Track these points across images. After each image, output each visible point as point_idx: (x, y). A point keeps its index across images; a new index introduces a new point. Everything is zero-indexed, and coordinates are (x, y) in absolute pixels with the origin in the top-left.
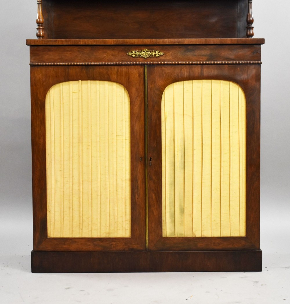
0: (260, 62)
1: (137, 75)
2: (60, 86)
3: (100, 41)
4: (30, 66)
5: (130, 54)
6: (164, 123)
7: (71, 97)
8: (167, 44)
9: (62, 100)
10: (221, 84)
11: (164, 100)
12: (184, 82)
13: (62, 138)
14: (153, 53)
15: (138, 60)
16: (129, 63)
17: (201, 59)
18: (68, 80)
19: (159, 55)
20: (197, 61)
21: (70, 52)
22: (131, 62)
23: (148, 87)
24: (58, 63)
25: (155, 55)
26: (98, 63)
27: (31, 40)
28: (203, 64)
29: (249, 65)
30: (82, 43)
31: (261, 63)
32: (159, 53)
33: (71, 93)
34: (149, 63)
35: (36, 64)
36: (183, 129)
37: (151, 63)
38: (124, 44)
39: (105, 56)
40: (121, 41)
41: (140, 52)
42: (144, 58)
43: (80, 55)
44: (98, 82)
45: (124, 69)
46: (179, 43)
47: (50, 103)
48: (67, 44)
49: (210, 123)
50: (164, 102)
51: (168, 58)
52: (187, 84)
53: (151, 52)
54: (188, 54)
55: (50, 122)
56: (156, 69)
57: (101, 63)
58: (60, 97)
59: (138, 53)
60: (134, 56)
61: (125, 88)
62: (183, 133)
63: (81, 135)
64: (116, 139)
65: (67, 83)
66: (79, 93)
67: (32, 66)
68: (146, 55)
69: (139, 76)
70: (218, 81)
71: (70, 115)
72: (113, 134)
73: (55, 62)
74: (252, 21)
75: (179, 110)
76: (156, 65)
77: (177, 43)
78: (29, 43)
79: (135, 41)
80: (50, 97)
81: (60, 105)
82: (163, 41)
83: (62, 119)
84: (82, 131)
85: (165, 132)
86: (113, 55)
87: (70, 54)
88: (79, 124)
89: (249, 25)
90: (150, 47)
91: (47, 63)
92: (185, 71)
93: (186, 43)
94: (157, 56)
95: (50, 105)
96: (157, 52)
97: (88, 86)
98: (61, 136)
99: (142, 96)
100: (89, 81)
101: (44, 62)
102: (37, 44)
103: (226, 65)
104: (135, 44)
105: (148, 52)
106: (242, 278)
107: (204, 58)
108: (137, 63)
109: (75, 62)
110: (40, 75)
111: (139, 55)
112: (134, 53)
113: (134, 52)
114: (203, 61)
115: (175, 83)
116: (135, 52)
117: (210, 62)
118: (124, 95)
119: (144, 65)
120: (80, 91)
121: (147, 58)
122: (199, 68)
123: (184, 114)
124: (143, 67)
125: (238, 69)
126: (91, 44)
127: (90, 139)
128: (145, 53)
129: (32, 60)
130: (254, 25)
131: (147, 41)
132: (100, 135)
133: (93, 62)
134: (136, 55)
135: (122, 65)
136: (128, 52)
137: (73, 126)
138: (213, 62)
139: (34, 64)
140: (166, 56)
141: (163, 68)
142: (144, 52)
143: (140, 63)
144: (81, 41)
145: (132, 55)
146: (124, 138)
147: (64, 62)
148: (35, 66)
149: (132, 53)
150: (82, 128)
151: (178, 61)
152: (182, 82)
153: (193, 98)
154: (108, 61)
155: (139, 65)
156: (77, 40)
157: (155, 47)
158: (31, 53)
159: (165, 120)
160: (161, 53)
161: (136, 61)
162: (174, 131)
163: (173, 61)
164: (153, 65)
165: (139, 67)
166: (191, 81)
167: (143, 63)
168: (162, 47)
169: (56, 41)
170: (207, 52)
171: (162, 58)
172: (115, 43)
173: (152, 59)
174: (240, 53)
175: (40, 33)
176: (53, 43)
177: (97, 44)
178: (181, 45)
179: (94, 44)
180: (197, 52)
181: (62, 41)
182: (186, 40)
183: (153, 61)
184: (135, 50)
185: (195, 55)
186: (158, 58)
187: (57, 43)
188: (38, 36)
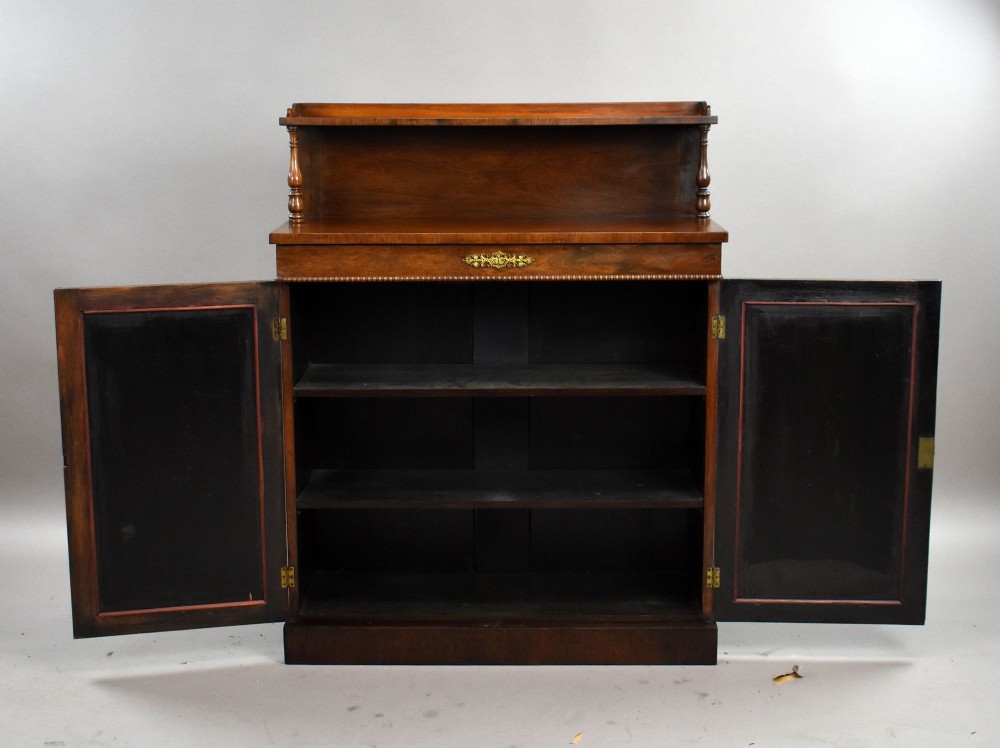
0: (718, 277)
3: (411, 236)
5: (469, 260)
8: (540, 242)
14: (513, 259)
15: (484, 271)
16: (466, 278)
17: (606, 271)
19: (524, 262)
20: (598, 274)
21: (353, 257)
22: (471, 275)
24: (331, 278)
25: (518, 262)
26: (407, 278)
27: (278, 235)
30: (376, 241)
32: (524, 258)
34: (505, 278)
35: (289, 279)
37: (510, 278)
38: (457, 242)
39: (420, 265)
40: (450, 235)
41: (489, 258)
42: (496, 268)
43: (373, 263)
46: (563, 242)
48: (347, 243)
51: (541, 269)
53: (508, 257)
54: (579, 260)
57: (412, 278)
59: (484, 259)
60: (476, 264)
68: (500, 263)
73: (325, 276)
74: (707, 182)
77: (559, 242)
78: (273, 239)
79: (477, 236)
82: (532, 238)
86: (435, 262)
87: (354, 260)
89: (700, 190)
90: (508, 247)
91: (309, 277)
93: (576, 241)
94: (521, 264)
96: (521, 257)
101: (305, 277)
102: (290, 242)
104: (478, 243)
105: (503, 256)
106: (677, 683)
107: (612, 269)
108: (483, 278)
109: (363, 276)
111: (487, 263)
112: (476, 259)
113: (476, 257)
114: (610, 274)
116: (479, 258)
117: (622, 277)
121: (502, 268)
126: (393, 243)
128: (497, 259)
129: (282, 273)
130: (710, 189)
131: (502, 235)
133: (398, 276)
134: (479, 263)
136: (464, 257)
138: (628, 277)
139: (285, 279)
140: (537, 266)
142: (495, 256)
143: (488, 278)
145: (473, 262)
149: (473, 258)
154: (427, 274)
156: (366, 235)
157: (516, 248)
158: (278, 259)
160: (529, 260)
161: (479, 275)
163: (552, 274)
167: (494, 278)
168: (531, 248)
169: (326, 236)
170: (616, 256)
171: (530, 268)
172: (439, 241)
173: (511, 271)
174: (681, 259)
175: (296, 205)
176: (321, 241)
177: (406, 242)
178: (566, 245)
179: (400, 242)
180: (599, 257)
181: (338, 237)
182: (577, 236)
183: (512, 275)
184: (479, 252)
185: (595, 264)
186: (523, 269)
187: (328, 241)
188: (292, 210)
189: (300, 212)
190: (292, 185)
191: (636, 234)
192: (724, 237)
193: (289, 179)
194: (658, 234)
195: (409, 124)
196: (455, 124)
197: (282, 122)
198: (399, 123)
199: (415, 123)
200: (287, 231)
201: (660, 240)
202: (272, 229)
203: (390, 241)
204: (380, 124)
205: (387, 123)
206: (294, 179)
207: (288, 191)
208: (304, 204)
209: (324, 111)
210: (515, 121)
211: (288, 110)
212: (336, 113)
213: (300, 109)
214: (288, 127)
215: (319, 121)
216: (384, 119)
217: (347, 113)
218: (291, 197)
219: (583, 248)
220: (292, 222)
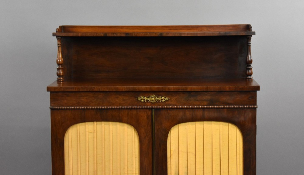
0: (255, 106)
1: (146, 117)
2: (77, 126)
3: (112, 88)
4: (50, 109)
5: (139, 99)
6: (170, 159)
7: (87, 136)
8: (172, 91)
9: (79, 139)
10: (221, 125)
11: (170, 139)
12: (188, 123)
13: (79, 172)
14: (160, 99)
15: (146, 104)
16: (138, 107)
17: (203, 104)
18: (85, 121)
19: (165, 100)
20: (199, 105)
21: (86, 98)
22: (140, 106)
23: (156, 128)
24: (75, 107)
25: (162, 100)
26: (111, 107)
27: (51, 87)
28: (204, 108)
29: (245, 109)
30: (96, 90)
31: (257, 107)
32: (164, 98)
33: (87, 132)
34: (156, 107)
35: (56, 108)
36: (186, 165)
37: (158, 107)
38: (134, 91)
39: (117, 101)
40: (131, 87)
41: (148, 98)
42: (152, 102)
43: (95, 100)
44: (110, 123)
45: (134, 112)
46: (183, 90)
47: (68, 141)
48: (83, 91)
49: (211, 159)
50: (169, 141)
51: (172, 103)
52: (190, 126)
53: (157, 98)
54: (191, 99)
55: (69, 158)
56: (163, 112)
57: (113, 107)
58: (77, 136)
59: (146, 98)
60: (143, 101)
61: (135, 129)
62: (187, 168)
63: (96, 170)
64: (127, 173)
65: (83, 124)
66: (94, 133)
67: (52, 109)
68: (154, 100)
69: (148, 118)
70: (218, 123)
71: (86, 152)
72: (124, 168)
73: (73, 106)
74: (251, 62)
75: (183, 148)
76: (162, 109)
77: (181, 90)
78: (48, 89)
79: (143, 88)
80: (68, 136)
81: (78, 144)
82: (169, 88)
83: (79, 156)
84: (97, 166)
85: (170, 167)
86: (123, 100)
87: (86, 99)
88: (94, 160)
89: (248, 66)
90: (158, 93)
91: (65, 107)
92: (188, 114)
93: (189, 90)
94: (163, 101)
95: (68, 143)
96: (163, 97)
97: (102, 126)
98: (78, 171)
99: (150, 135)
100: (103, 122)
101: (63, 107)
102: (57, 90)
103: (225, 109)
104: (144, 91)
105: (155, 97)
107: (206, 103)
108: (146, 107)
109: (90, 106)
110: (60, 117)
111: (147, 100)
112: (142, 99)
113: (142, 97)
114: (205, 105)
115: (179, 125)
116: (144, 98)
117: (210, 106)
118: (134, 134)
119: (152, 108)
120: (95, 131)
121: (155, 102)
122: (201, 111)
123: (188, 152)
124: (151, 110)
125: (236, 112)
126: (104, 91)
127: (104, 173)
128: (152, 99)
129: (53, 105)
130: (252, 65)
131: (155, 87)
132: (113, 170)
133: (106, 106)
134: (144, 100)
135: (132, 109)
136: (137, 98)
137: (88, 161)
138: (213, 107)
139: (54, 108)
140: (171, 101)
141: (169, 111)
142: (151, 97)
143: (148, 107)
144: (96, 88)
145: (141, 100)
146: (134, 173)
147: (80, 106)
148: (55, 109)
149: (141, 98)
150: (97, 163)
151: (182, 105)
152: (186, 124)
153: (195, 138)
154: (120, 105)
155: (147, 108)
156: (92, 87)
157: (161, 93)
158: (51, 98)
159: (171, 156)
160: (167, 99)
161: (144, 106)
162: (179, 166)
163: (178, 105)
164: (160, 109)
165: (147, 111)
166: (193, 123)
167: (151, 107)
168: (167, 93)
169: (73, 88)
170: (208, 97)
171: (167, 103)
172: (126, 90)
173: (159, 104)
174: (238, 99)
175: (60, 73)
176: (71, 90)
177: (110, 91)
178: (184, 92)
179: (107, 90)
180: (199, 98)
181: (79, 88)
182: (189, 88)
183: (159, 105)
184: (144, 95)
185: (197, 100)
186: (165, 103)
187: (74, 90)
188: (59, 75)
189: (62, 76)
190: (59, 64)
191: (217, 87)
192: (258, 88)
193: (57, 61)
194: (227, 87)
195: (113, 35)
196: (134, 35)
197: (54, 35)
198: (108, 35)
199: (115, 35)
200: (56, 85)
201: (228, 90)
202: (48, 84)
203: (103, 90)
204: (99, 36)
205: (103, 35)
206: (60, 61)
207: (57, 66)
208: (64, 72)
209: (74, 29)
210: (161, 34)
211: (57, 29)
212: (79, 30)
213: (63, 28)
214: (57, 37)
215: (71, 34)
216: (101, 33)
217: (85, 30)
218: (58, 69)
219: (192, 93)
220: (58, 81)
